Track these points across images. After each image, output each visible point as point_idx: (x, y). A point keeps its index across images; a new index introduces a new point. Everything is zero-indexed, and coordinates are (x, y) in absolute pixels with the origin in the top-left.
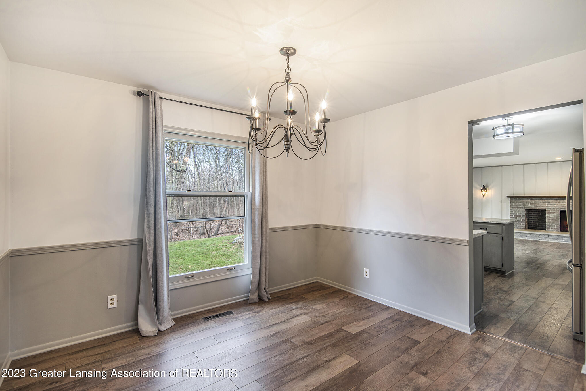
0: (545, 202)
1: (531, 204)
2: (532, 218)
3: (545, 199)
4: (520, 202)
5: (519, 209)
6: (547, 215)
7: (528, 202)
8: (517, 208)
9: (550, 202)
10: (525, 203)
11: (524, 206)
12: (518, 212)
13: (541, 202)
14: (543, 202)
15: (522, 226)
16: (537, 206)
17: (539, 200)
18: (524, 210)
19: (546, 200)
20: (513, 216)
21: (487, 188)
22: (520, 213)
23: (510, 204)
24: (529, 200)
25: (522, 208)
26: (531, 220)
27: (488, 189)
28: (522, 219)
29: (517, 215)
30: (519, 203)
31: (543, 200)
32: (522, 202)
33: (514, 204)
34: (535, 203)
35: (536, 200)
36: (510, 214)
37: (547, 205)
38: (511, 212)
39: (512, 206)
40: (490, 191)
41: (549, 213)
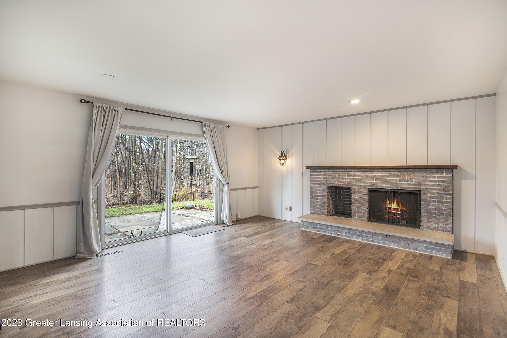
0: (350, 176)
1: (334, 178)
2: (340, 198)
3: (350, 170)
4: (322, 175)
5: (320, 186)
6: (353, 195)
7: (331, 175)
8: (319, 184)
9: (356, 176)
10: (327, 177)
11: (326, 181)
12: (320, 190)
13: (345, 176)
14: (348, 176)
15: (324, 211)
16: (341, 182)
17: (343, 172)
18: (326, 187)
19: (352, 172)
20: (313, 196)
21: (287, 155)
22: (321, 191)
23: (311, 178)
24: (331, 172)
25: (324, 184)
26: (340, 200)
27: (289, 157)
28: (323, 201)
29: (318, 194)
30: (320, 176)
31: (347, 172)
32: (324, 176)
33: (315, 178)
34: (339, 177)
35: (340, 172)
36: (311, 192)
37: (352, 181)
38: (311, 189)
39: (313, 181)
40: (290, 159)
41: (355, 192)
